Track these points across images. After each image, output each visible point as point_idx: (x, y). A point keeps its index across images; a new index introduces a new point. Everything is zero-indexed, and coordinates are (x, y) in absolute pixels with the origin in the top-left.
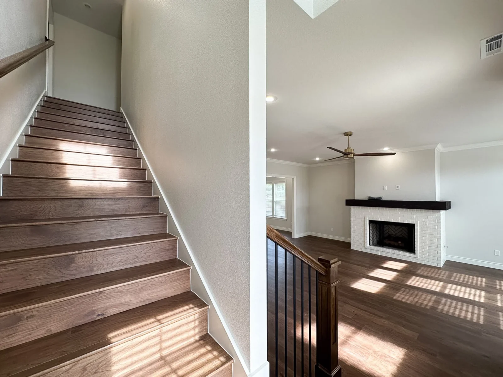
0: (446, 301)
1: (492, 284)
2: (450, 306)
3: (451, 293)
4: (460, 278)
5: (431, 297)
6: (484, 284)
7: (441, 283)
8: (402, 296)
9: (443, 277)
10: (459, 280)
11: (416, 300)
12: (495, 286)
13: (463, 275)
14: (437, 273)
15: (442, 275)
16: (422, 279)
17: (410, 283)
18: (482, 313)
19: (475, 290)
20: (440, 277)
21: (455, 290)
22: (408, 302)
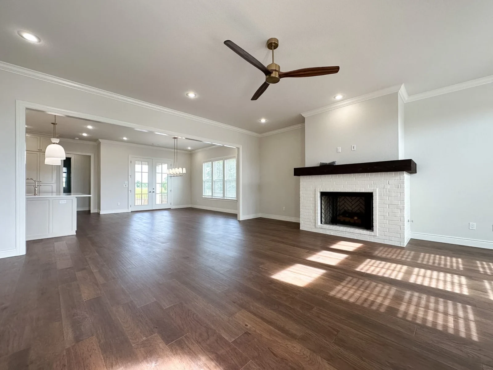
0: (412, 296)
1: (472, 266)
2: (418, 305)
3: (419, 282)
4: (429, 259)
5: (389, 290)
6: (461, 266)
7: (405, 268)
8: (345, 290)
9: (407, 258)
10: (428, 262)
11: (365, 296)
12: (476, 269)
13: (433, 255)
14: (399, 254)
15: (405, 256)
16: (378, 262)
17: (362, 269)
18: (471, 316)
19: (452, 276)
20: (403, 259)
21: (424, 276)
22: (352, 300)
